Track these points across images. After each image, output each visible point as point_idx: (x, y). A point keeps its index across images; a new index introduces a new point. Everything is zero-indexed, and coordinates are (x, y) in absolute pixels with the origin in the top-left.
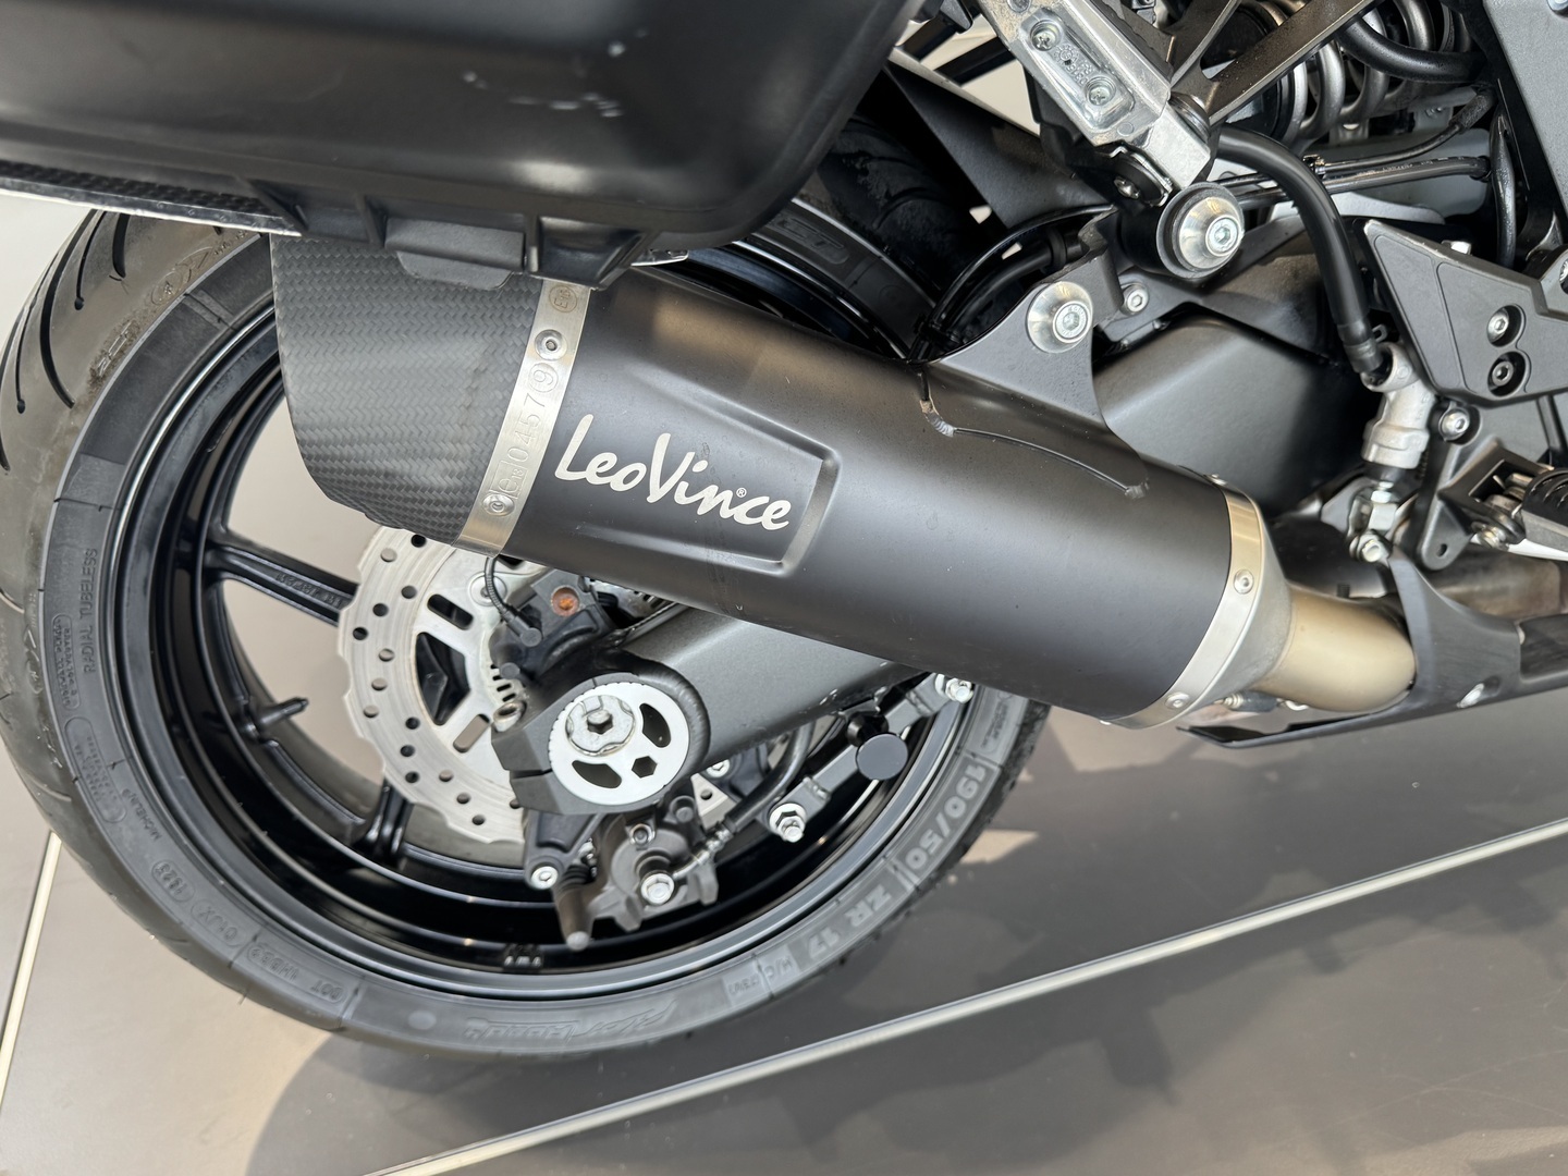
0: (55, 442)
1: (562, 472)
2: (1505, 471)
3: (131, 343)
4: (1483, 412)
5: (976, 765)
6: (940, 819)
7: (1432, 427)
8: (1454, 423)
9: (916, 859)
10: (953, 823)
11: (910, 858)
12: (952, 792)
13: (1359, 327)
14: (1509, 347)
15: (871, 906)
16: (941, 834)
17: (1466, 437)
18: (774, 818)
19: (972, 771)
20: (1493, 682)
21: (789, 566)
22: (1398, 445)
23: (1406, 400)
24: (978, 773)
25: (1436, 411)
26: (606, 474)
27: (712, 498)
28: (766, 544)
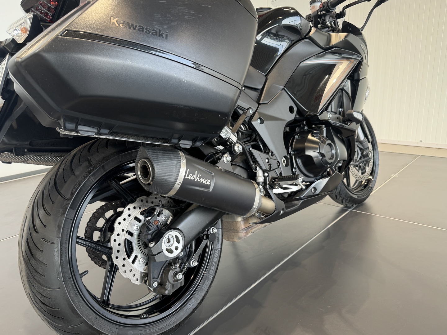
0: (64, 207)
1: (186, 177)
2: (274, 179)
3: (80, 186)
4: (269, 172)
5: (216, 250)
6: (213, 263)
7: (264, 176)
8: (266, 174)
9: (211, 272)
10: (215, 263)
11: (210, 272)
12: (214, 257)
13: (252, 163)
14: (269, 163)
15: (206, 285)
16: (214, 266)
17: (268, 176)
18: (191, 262)
19: (216, 251)
20: (283, 209)
21: (211, 190)
22: (260, 179)
23: (260, 173)
24: (217, 251)
25: (264, 173)
26: (191, 177)
27: (202, 180)
28: (208, 187)
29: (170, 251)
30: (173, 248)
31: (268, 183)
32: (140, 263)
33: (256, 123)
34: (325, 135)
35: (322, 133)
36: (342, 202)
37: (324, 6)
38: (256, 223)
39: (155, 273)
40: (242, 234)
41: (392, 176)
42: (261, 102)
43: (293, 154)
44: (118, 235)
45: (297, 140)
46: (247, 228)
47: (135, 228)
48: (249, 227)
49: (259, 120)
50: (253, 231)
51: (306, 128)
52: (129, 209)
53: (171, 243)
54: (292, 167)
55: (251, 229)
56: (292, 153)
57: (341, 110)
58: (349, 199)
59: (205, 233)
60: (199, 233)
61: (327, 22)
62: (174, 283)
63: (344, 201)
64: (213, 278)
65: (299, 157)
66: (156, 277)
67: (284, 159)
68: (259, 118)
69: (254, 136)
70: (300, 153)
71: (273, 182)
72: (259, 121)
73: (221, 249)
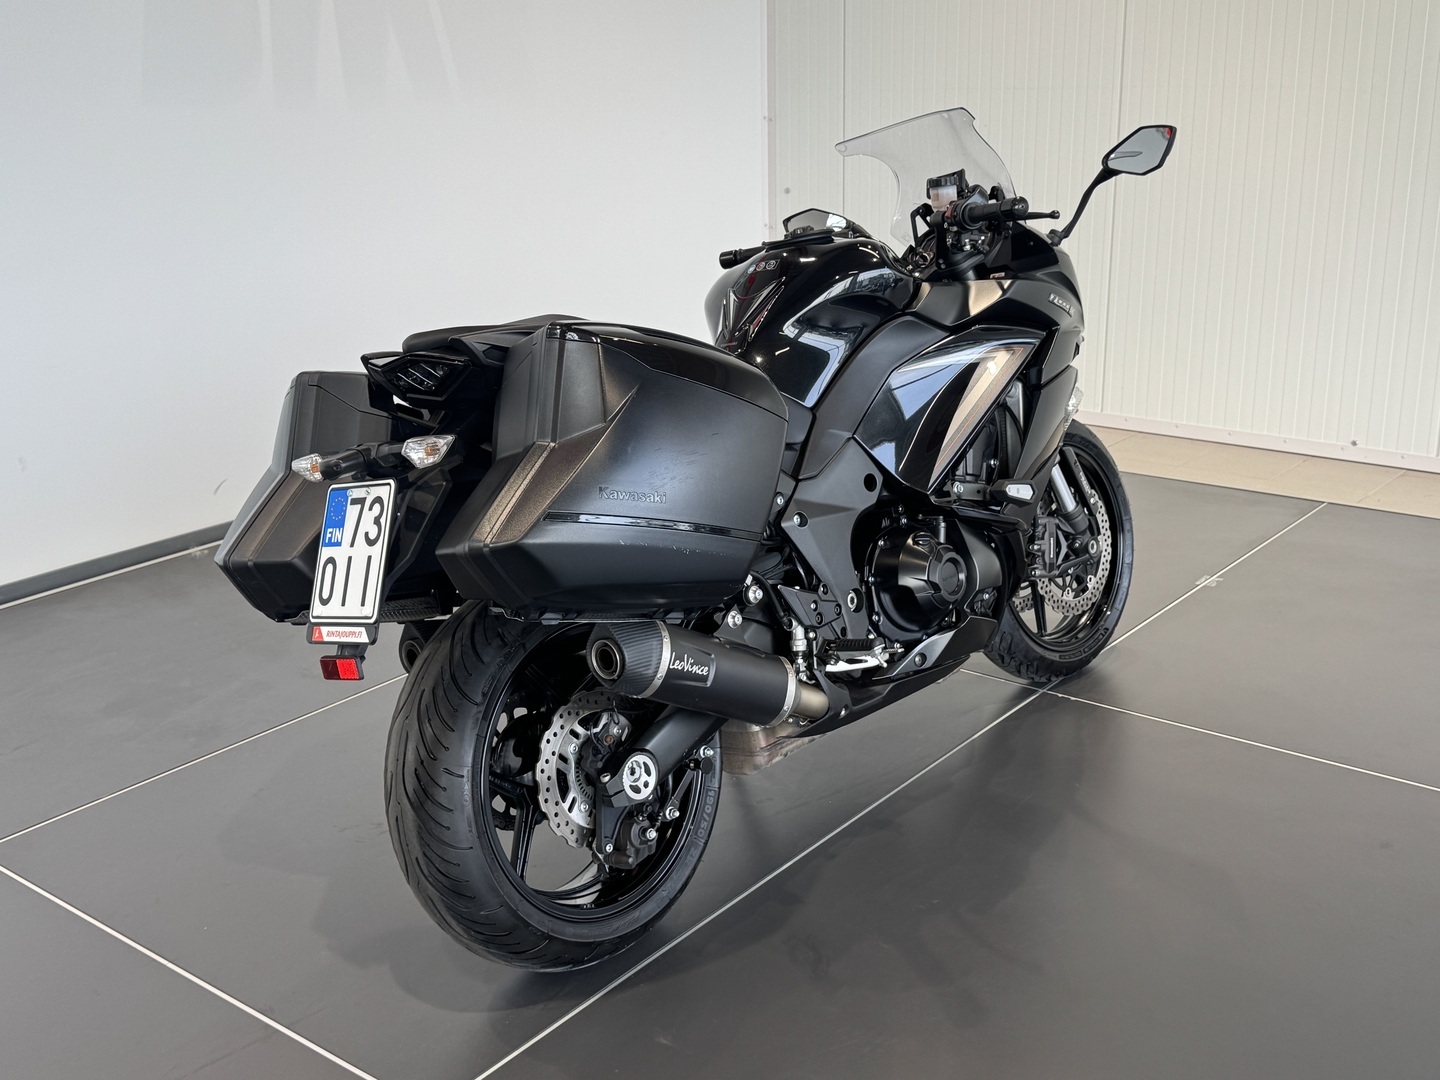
0: (473, 716)
1: (671, 667)
2: (828, 645)
4: (817, 630)
5: (711, 791)
6: (705, 815)
7: (807, 638)
8: (812, 635)
10: (708, 815)
11: (699, 833)
12: (706, 804)
13: (782, 613)
14: (818, 611)
15: (692, 856)
16: (706, 821)
17: (815, 639)
18: (667, 812)
19: (710, 793)
20: (846, 707)
21: (709, 684)
22: (800, 645)
23: (799, 632)
24: (712, 793)
25: (806, 633)
26: (678, 666)
27: (695, 668)
28: (704, 679)
29: (637, 790)
30: (640, 784)
31: (815, 652)
32: (580, 810)
33: (791, 524)
34: (942, 539)
35: (935, 533)
36: (1019, 672)
37: (955, 217)
38: (789, 737)
39: (607, 828)
40: (761, 759)
41: (1198, 583)
42: (800, 478)
43: (873, 583)
44: (547, 761)
45: (883, 550)
46: (773, 747)
47: (572, 749)
48: (774, 745)
49: (796, 517)
50: (784, 751)
51: (904, 521)
52: (561, 717)
53: (636, 776)
54: (871, 611)
55: (782, 748)
56: (871, 579)
57: (992, 462)
58: (1035, 664)
59: (691, 758)
60: (682, 758)
61: (965, 245)
62: (638, 846)
63: (1023, 669)
64: (706, 844)
65: (885, 590)
66: (609, 835)
67: (852, 594)
68: (799, 514)
69: (787, 550)
70: (887, 579)
71: (827, 651)
72: (796, 519)
73: (720, 788)
